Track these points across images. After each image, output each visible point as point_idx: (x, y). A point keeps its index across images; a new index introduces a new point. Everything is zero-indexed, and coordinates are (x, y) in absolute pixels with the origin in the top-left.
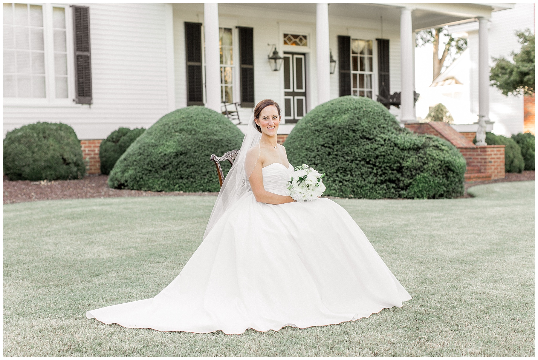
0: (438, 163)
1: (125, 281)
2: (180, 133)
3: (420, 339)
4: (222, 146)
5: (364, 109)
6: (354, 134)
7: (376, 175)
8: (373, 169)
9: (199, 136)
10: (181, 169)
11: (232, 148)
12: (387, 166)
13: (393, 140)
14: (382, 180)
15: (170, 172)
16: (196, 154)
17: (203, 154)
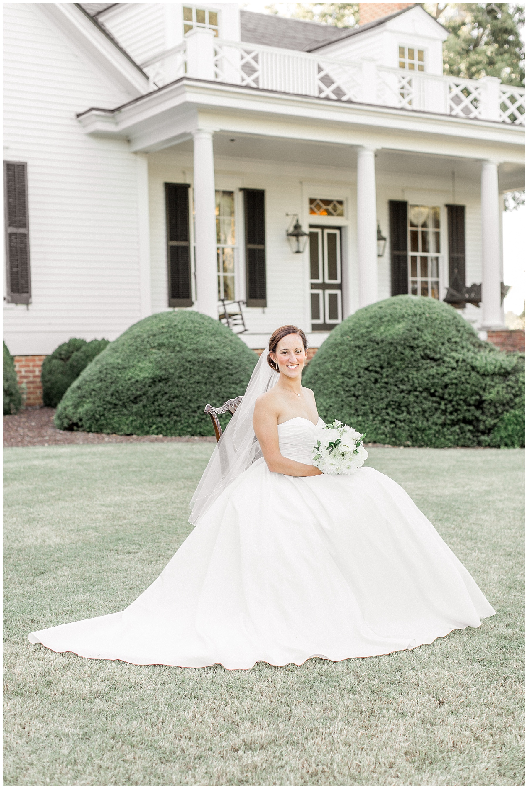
1: (82, 582)
2: (159, 349)
3: (505, 678)
4: (220, 369)
5: (427, 315)
6: (412, 353)
7: (444, 412)
8: (440, 404)
9: (186, 353)
10: (160, 402)
11: (234, 371)
12: (461, 400)
13: (469, 360)
14: (453, 420)
15: (144, 406)
16: (182, 380)
17: (192, 381)
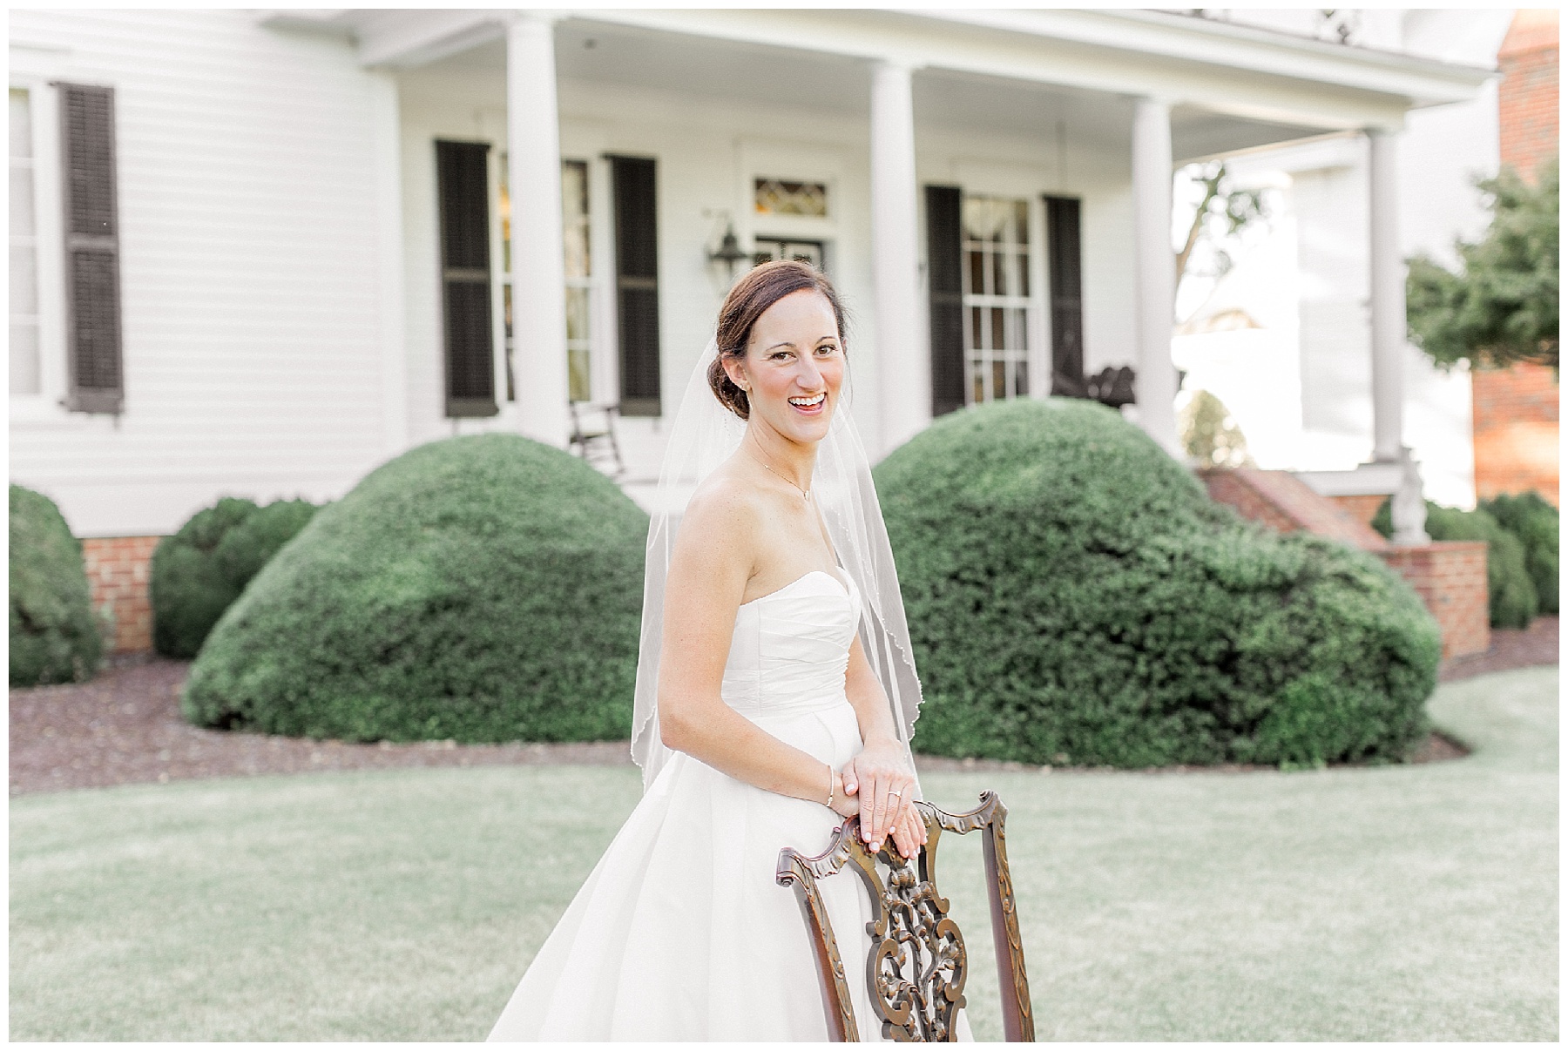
0: (1356, 635)
2: (442, 530)
4: (594, 578)
5: (1091, 447)
6: (1064, 537)
7: (1146, 681)
8: (1134, 661)
9: (510, 540)
10: (447, 660)
11: (627, 580)
12: (1184, 651)
13: (1199, 555)
14: (1166, 702)
15: (409, 671)
16: (501, 606)
17: (526, 606)
